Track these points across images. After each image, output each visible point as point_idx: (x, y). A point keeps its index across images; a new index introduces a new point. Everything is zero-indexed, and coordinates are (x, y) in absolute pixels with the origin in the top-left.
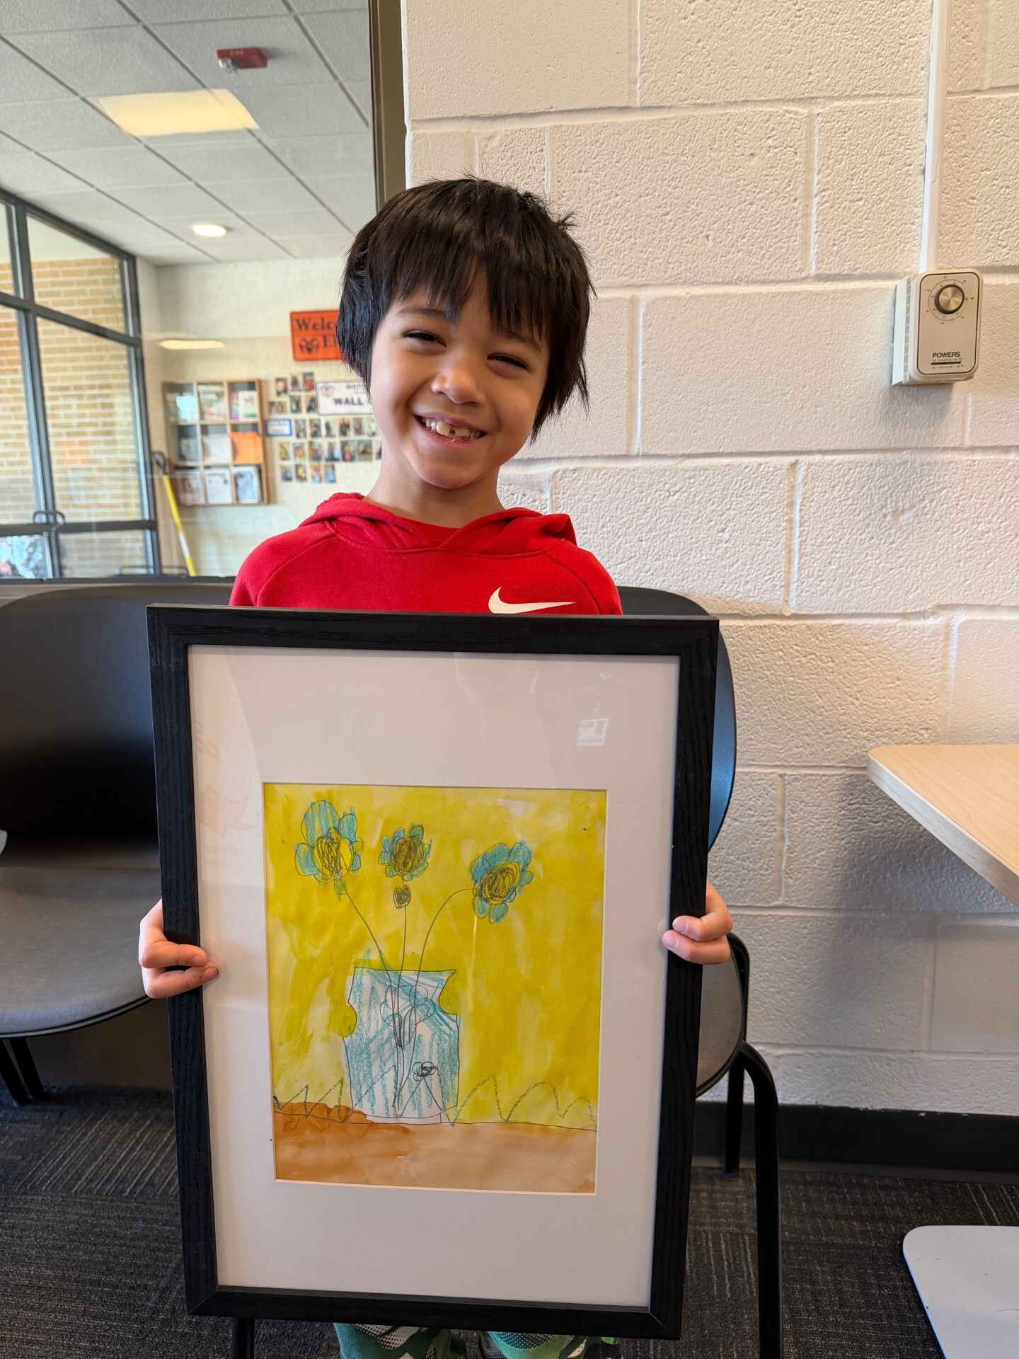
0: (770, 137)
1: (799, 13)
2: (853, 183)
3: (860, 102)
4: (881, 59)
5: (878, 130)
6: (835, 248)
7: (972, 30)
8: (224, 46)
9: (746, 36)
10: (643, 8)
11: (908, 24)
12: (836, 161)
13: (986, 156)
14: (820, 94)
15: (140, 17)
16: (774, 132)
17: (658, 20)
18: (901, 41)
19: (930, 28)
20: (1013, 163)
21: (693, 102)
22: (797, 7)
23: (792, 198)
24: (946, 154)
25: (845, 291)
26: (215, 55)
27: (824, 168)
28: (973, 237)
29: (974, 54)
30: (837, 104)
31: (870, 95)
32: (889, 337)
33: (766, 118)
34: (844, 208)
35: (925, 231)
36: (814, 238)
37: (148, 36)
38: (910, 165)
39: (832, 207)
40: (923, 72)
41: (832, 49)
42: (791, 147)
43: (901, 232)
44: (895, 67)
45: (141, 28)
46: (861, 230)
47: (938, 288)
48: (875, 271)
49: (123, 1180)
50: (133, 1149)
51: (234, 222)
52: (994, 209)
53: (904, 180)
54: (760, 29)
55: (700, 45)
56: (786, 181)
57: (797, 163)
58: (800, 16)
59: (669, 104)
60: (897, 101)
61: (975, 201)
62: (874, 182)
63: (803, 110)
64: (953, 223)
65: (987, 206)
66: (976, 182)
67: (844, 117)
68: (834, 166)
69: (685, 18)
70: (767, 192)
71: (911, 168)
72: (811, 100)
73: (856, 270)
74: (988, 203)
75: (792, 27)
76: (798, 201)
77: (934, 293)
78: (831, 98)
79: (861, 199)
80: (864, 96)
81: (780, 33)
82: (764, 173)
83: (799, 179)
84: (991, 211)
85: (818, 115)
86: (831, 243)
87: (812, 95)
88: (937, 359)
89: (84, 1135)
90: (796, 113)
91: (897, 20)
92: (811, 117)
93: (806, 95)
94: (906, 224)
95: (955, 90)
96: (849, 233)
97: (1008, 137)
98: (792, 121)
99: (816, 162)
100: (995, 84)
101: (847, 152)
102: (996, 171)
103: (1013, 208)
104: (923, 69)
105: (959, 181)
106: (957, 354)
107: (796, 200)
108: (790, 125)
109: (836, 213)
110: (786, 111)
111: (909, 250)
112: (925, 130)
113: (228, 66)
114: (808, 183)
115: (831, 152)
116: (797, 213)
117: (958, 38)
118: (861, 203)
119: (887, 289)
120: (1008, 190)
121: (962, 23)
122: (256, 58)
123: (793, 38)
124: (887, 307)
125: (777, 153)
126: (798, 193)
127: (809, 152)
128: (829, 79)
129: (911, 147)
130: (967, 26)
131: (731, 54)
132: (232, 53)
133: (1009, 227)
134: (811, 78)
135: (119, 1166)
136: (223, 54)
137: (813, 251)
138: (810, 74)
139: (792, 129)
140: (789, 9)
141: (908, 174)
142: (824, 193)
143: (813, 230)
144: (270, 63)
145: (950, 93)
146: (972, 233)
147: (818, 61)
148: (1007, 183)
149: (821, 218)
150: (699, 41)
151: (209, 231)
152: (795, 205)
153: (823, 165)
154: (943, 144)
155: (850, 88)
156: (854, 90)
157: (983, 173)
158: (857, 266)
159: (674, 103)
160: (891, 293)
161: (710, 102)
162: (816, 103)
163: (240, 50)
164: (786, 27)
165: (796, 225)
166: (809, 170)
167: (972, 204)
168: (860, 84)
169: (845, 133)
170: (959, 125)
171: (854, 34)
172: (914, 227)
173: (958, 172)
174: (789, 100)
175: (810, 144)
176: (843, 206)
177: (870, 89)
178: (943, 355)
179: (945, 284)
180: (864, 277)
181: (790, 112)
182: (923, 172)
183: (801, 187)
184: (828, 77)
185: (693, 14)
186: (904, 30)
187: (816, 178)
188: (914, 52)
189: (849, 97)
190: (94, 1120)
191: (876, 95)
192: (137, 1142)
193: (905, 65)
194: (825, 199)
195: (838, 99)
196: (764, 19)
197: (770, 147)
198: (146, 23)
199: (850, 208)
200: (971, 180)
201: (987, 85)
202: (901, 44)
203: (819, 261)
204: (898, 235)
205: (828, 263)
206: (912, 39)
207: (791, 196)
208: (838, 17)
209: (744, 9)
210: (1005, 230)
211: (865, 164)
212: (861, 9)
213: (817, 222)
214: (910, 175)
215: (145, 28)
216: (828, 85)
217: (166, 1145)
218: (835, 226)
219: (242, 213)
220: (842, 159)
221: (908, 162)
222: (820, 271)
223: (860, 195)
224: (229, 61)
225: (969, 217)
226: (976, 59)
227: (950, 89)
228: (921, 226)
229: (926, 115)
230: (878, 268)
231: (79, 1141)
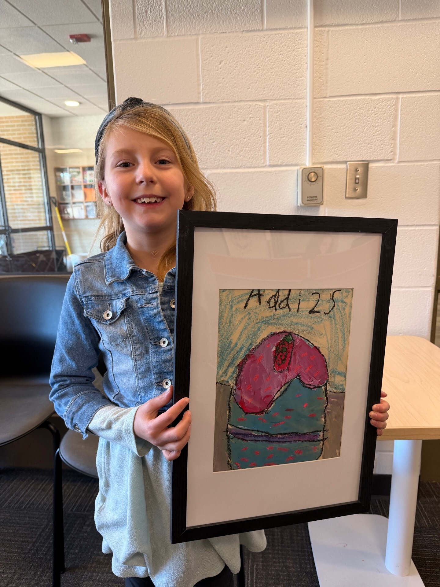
0: (250, 114)
1: (259, 69)
2: (281, 131)
3: (283, 101)
4: (289, 86)
5: (290, 112)
6: (276, 155)
7: (322, 75)
8: (73, 33)
9: (240, 77)
10: (202, 66)
11: (299, 73)
12: (275, 123)
13: (329, 121)
14: (268, 98)
15: (36, 22)
16: (252, 112)
17: (208, 71)
18: (297, 79)
19: (307, 75)
20: (339, 124)
21: (222, 101)
22: (258, 66)
23: (259, 136)
24: (314, 120)
25: (279, 171)
26: (69, 37)
27: (271, 125)
28: (325, 151)
29: (323, 84)
30: (275, 102)
31: (286, 99)
32: (296, 188)
33: (249, 107)
34: (278, 140)
35: (308, 149)
36: (268, 151)
37: (40, 30)
38: (302, 124)
39: (274, 140)
40: (305, 91)
41: (272, 82)
42: (258, 118)
43: (299, 149)
44: (295, 89)
45: (37, 27)
46: (285, 148)
47: (308, 173)
48: (290, 163)
49: (22, 503)
50: (27, 491)
51: (83, 100)
52: (332, 140)
53: (300, 130)
54: (245, 74)
55: (224, 80)
56: (257, 130)
57: (260, 124)
58: (260, 70)
59: (213, 102)
60: (296, 101)
61: (326, 138)
62: (289, 130)
63: (262, 104)
64: (318, 145)
65: (330, 139)
66: (326, 131)
67: (277, 107)
68: (274, 124)
69: (218, 70)
70: (250, 134)
71: (302, 125)
72: (265, 100)
73: (283, 163)
74: (330, 138)
75: (257, 73)
76: (261, 138)
77: (307, 175)
78: (272, 100)
79: (284, 137)
80: (284, 99)
81: (253, 76)
82: (249, 127)
83: (261, 129)
84: (332, 141)
85: (268, 106)
86: (274, 153)
87: (265, 99)
88: (309, 199)
89: (9, 486)
90: (260, 105)
91: (295, 71)
92: (265, 107)
93: (263, 99)
94: (301, 146)
95: (317, 97)
96: (280, 150)
97: (337, 114)
98: (258, 108)
99: (267, 123)
100: (331, 95)
101: (279, 119)
102: (333, 127)
103: (339, 140)
104: (305, 89)
105: (319, 130)
106: (316, 197)
107: (260, 137)
108: (257, 110)
109: (275, 142)
110: (256, 104)
111: (303, 155)
112: (306, 112)
113: (74, 41)
114: (265, 131)
115: (272, 120)
116: (261, 142)
117: (317, 78)
118: (284, 138)
119: (295, 170)
120: (337, 134)
121: (319, 73)
122: (85, 38)
123: (257, 78)
124: (295, 177)
125: (253, 120)
126: (262, 134)
127: (265, 119)
128: (271, 93)
129: (302, 118)
130: (320, 74)
131: (235, 83)
132: (75, 36)
133: (338, 147)
134: (264, 93)
135: (21, 497)
136: (72, 37)
137: (267, 156)
138: (264, 91)
139: (258, 111)
140: (255, 67)
141: (301, 128)
142: (271, 135)
143: (267, 148)
144: (92, 40)
145: (315, 98)
146: (325, 149)
147: (267, 86)
148: (337, 131)
149: (270, 144)
150: (223, 79)
151: (72, 104)
152: (261, 139)
153: (270, 124)
154: (313, 117)
155: (279, 96)
156: (280, 97)
157: (328, 128)
158: (284, 161)
159: (215, 101)
160: (297, 171)
161: (228, 101)
162: (267, 101)
163: (79, 35)
164: (254, 74)
165: (261, 146)
166: (265, 126)
167: (325, 139)
168: (282, 94)
169: (278, 112)
170: (319, 110)
171: (280, 77)
172: (304, 147)
173: (319, 127)
174: (257, 100)
175: (265, 116)
176: (278, 139)
177: (286, 97)
178: (311, 197)
179: (311, 171)
180: (286, 165)
181: (257, 105)
182: (307, 127)
183: (263, 132)
184: (270, 92)
185: (220, 69)
186: (297, 75)
187: (268, 129)
188: (302, 83)
189: (278, 99)
190: (13, 480)
191: (289, 99)
192: (29, 489)
193: (298, 88)
194: (271, 137)
195: (275, 100)
196: (247, 71)
197: (251, 118)
198: (39, 25)
199: (280, 140)
200: (324, 130)
201: (328, 95)
202: (297, 80)
203: (270, 160)
204: (298, 150)
205: (273, 161)
206: (301, 79)
207: (259, 135)
208: (273, 70)
209: (239, 67)
210: (337, 148)
211: (285, 124)
212: (282, 67)
213: (269, 145)
214: (302, 128)
215: (39, 27)
216: (271, 95)
217: (39, 489)
218: (275, 147)
219: (86, 97)
220: (277, 122)
221: (301, 123)
222: (270, 164)
223: (284, 136)
224: (74, 39)
225: (324, 143)
226: (324, 86)
227: (315, 97)
228: (306, 147)
229: (307, 106)
230: (291, 162)
231: (6, 488)
